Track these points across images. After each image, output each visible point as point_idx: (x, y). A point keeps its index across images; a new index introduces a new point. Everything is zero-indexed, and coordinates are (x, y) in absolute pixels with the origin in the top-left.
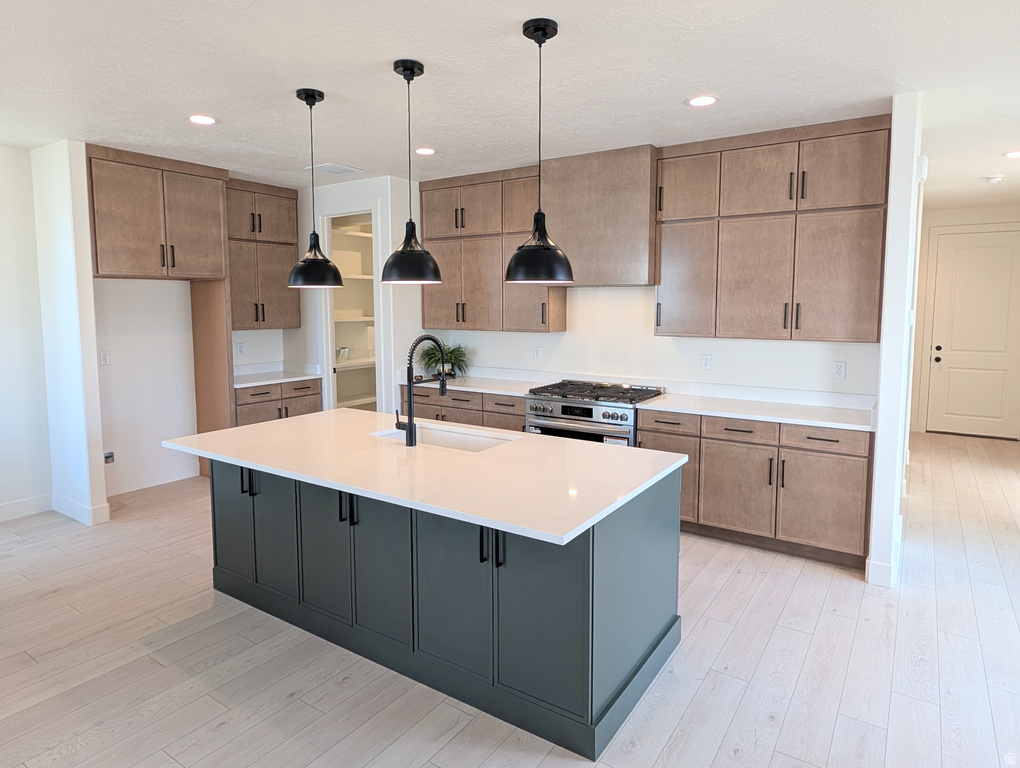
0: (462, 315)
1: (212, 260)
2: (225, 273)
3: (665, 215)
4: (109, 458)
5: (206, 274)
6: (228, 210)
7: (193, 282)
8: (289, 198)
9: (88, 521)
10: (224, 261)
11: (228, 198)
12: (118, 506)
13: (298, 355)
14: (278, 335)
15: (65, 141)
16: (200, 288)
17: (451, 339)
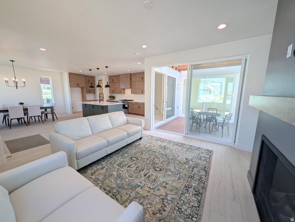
0: (113, 92)
1: (84, 85)
2: (85, 87)
3: (132, 81)
4: (72, 108)
5: (83, 87)
6: (85, 79)
7: (81, 88)
8: (93, 78)
9: (70, 113)
10: (85, 85)
11: (85, 78)
12: (73, 113)
13: (95, 97)
14: (93, 94)
15: (66, 73)
16: (82, 88)
17: (113, 95)
